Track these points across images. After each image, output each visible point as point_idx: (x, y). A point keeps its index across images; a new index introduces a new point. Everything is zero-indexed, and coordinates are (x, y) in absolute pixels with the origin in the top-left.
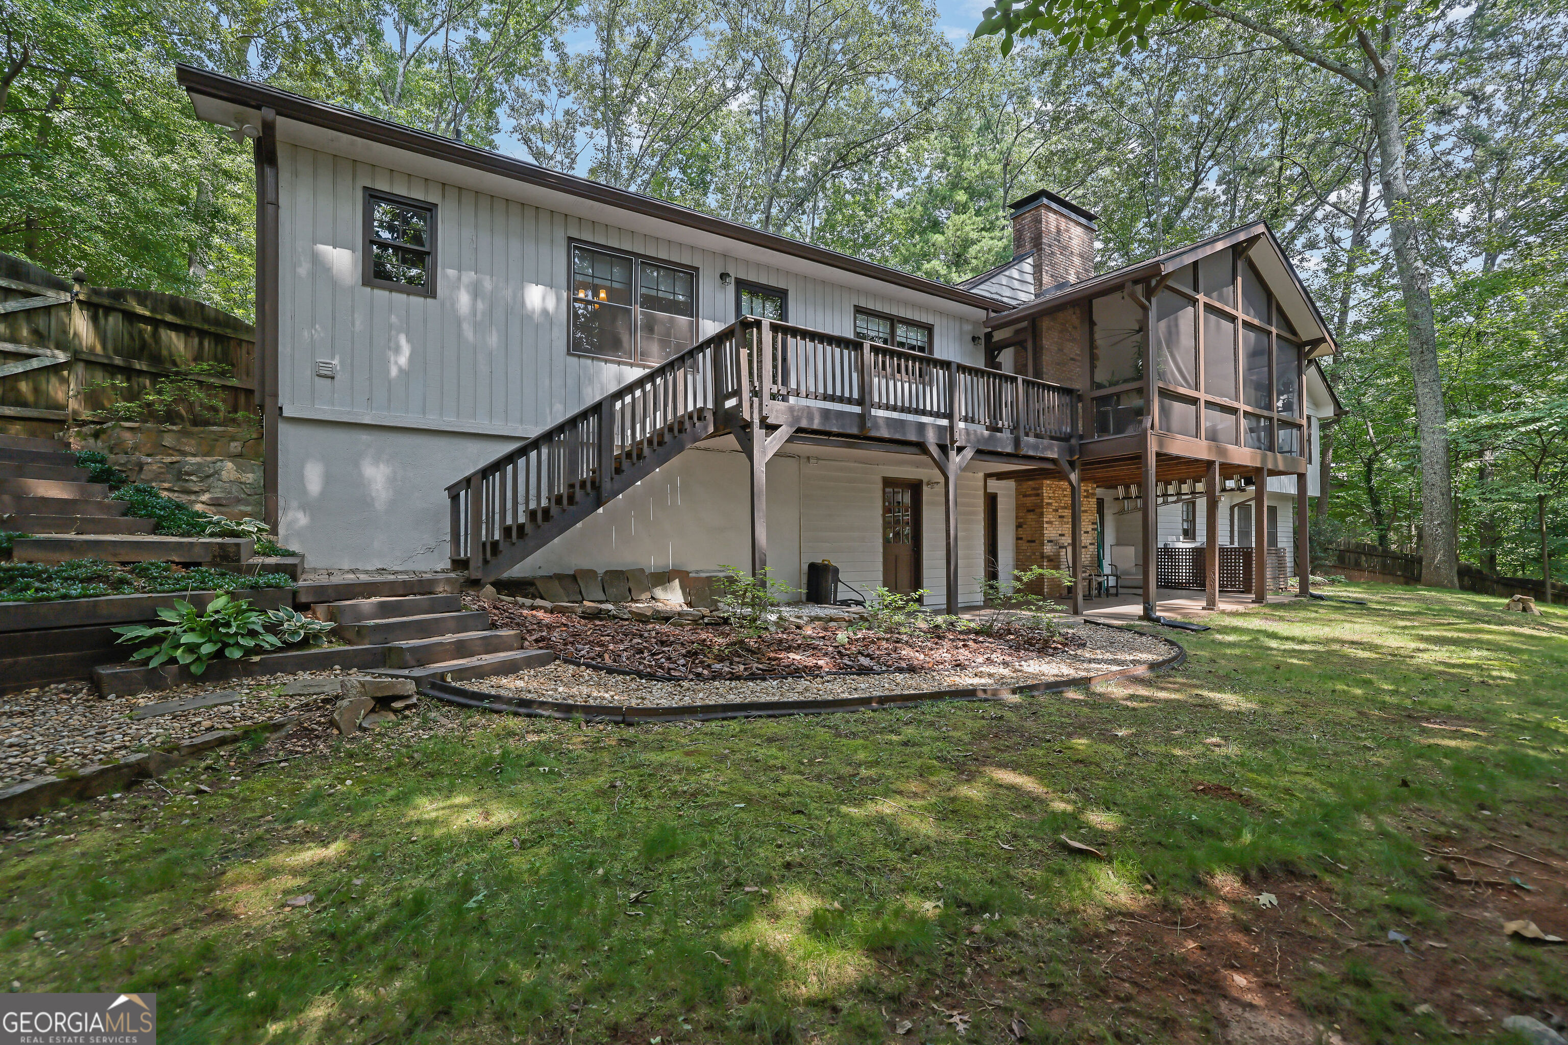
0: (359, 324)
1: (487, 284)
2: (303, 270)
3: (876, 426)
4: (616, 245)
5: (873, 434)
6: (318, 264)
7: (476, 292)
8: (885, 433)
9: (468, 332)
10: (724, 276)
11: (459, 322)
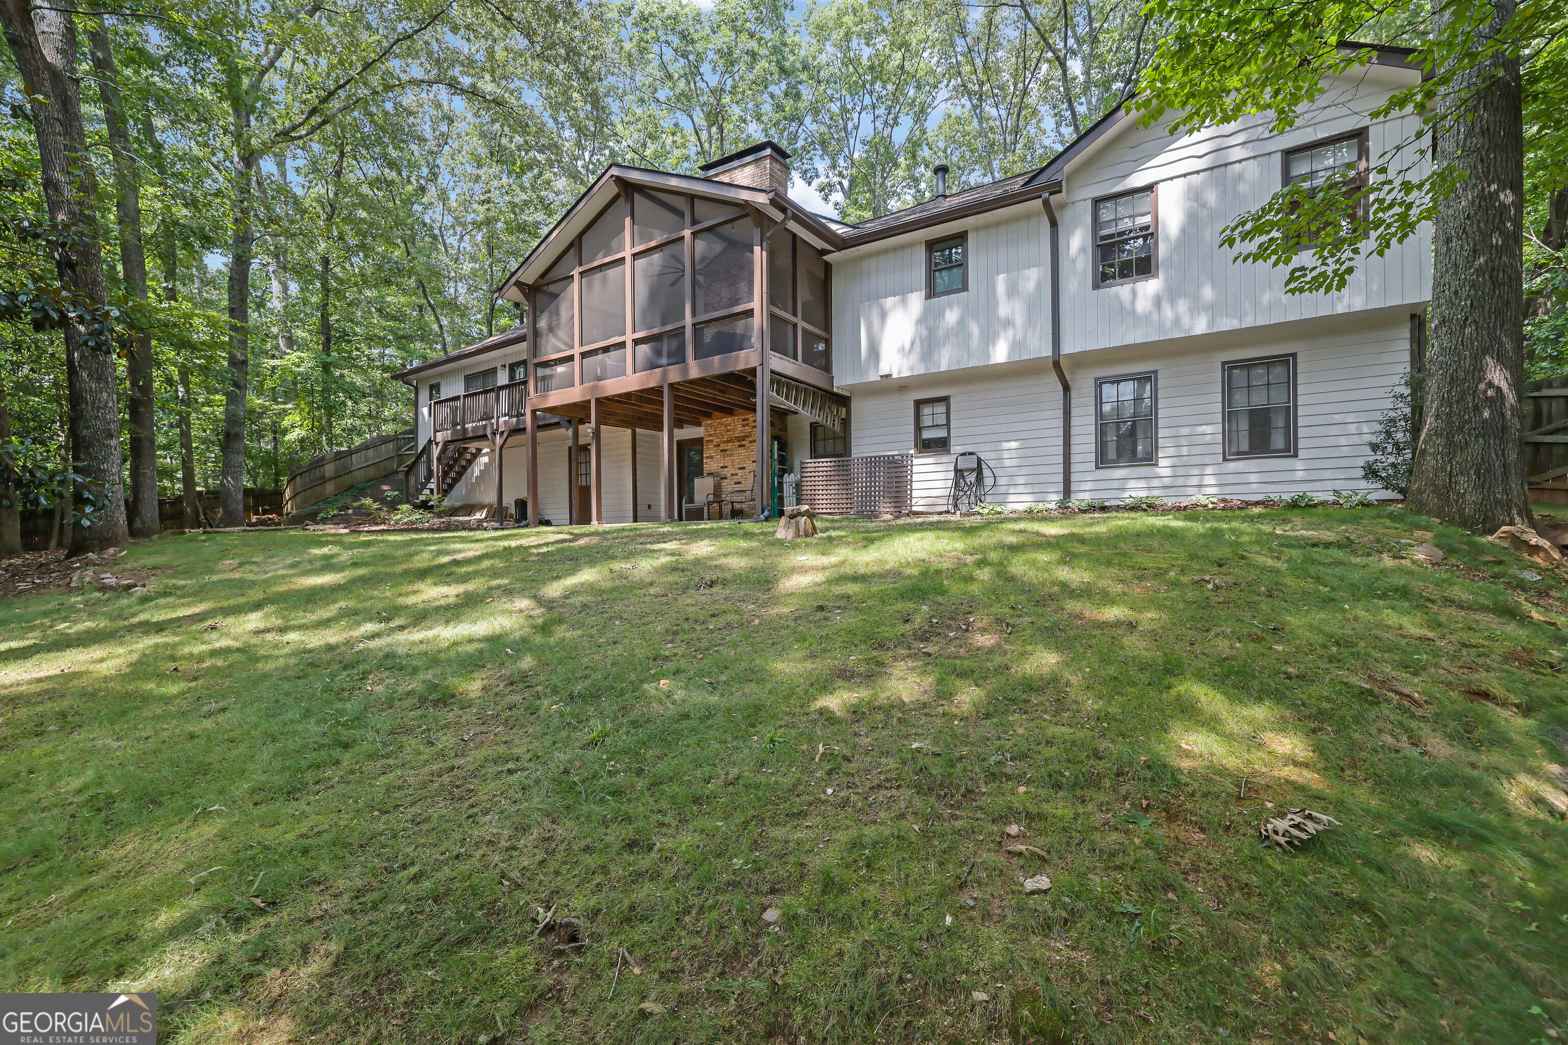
3: (468, 432)
8: (471, 435)
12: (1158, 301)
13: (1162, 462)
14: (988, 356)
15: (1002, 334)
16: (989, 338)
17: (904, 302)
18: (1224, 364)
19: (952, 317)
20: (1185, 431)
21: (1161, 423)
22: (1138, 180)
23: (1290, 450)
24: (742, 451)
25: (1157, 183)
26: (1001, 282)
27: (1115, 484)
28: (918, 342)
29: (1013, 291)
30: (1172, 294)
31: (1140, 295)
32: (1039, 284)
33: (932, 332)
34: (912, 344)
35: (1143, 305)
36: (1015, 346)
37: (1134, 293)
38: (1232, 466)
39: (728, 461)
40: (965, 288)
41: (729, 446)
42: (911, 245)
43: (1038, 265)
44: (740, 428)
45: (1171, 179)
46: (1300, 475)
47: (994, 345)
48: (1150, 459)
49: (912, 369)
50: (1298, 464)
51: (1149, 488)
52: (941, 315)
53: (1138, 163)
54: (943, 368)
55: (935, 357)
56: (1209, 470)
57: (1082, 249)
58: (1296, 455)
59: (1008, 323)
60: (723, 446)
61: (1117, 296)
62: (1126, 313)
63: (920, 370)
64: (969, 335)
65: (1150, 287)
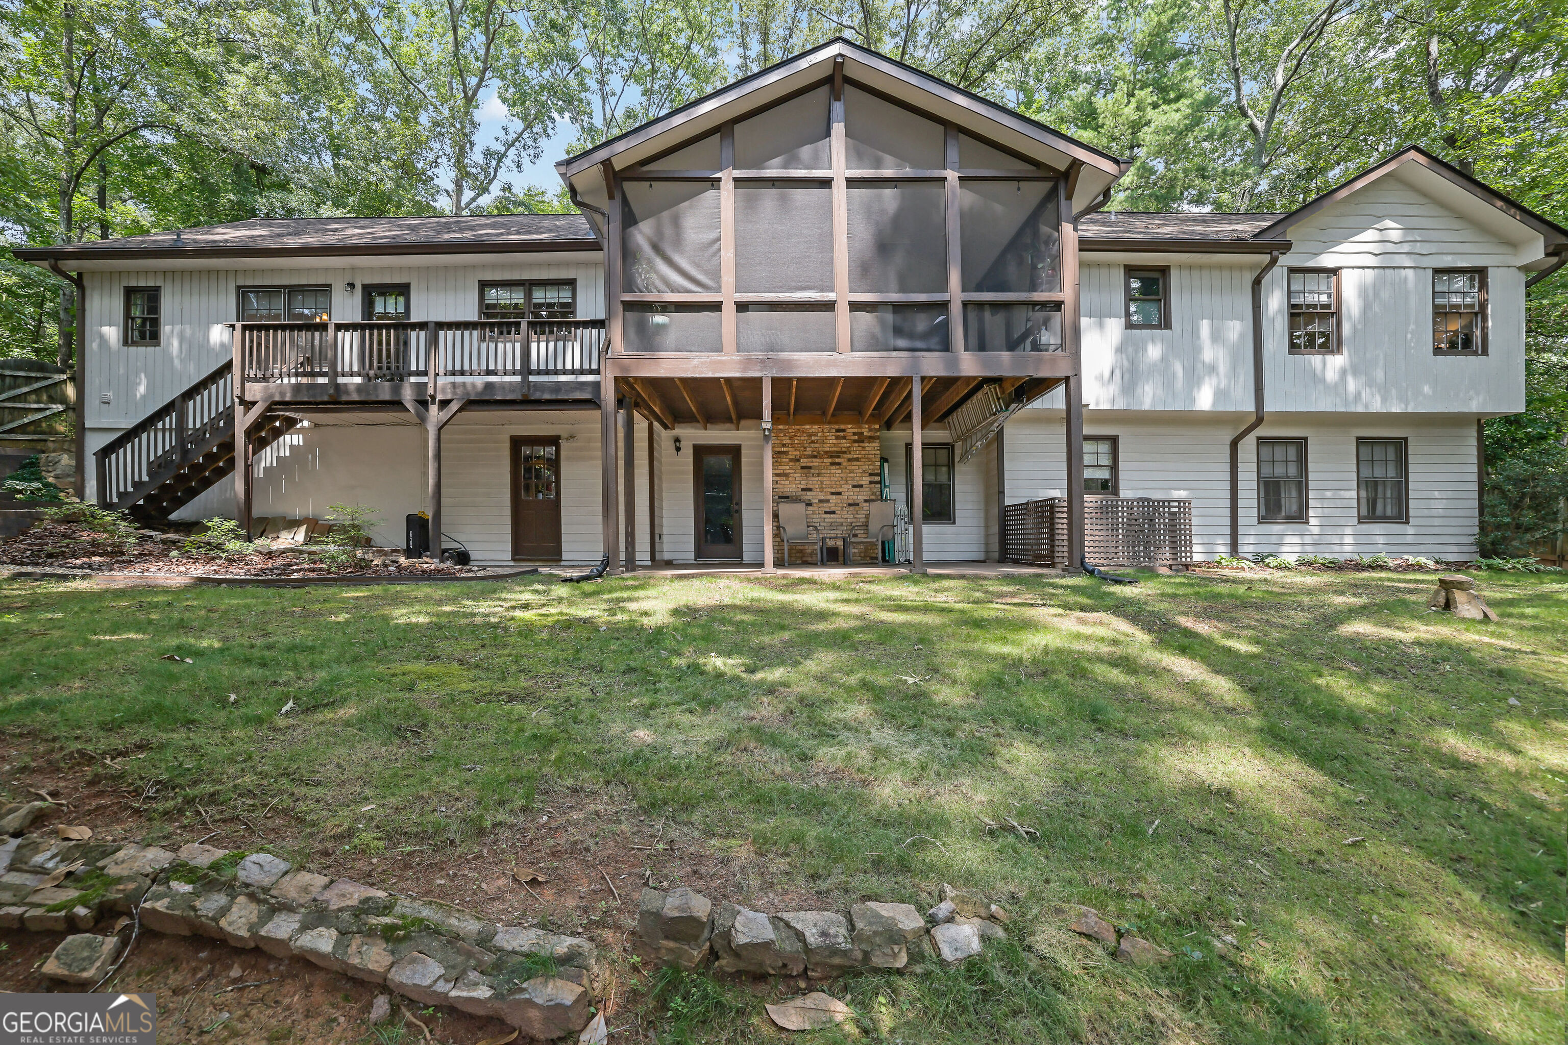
0: (122, 371)
1: (188, 332)
2: (95, 346)
3: (347, 392)
4: (269, 283)
5: (344, 398)
6: (102, 338)
7: (182, 339)
8: (355, 397)
9: (177, 362)
10: (352, 285)
11: (172, 359)
12: (1343, 372)
13: (1312, 521)
14: (1193, 400)
15: (1207, 379)
16: (1193, 380)
17: (1101, 326)
18: (1358, 438)
19: (1154, 352)
20: (1329, 494)
21: (1311, 485)
22: (1327, 261)
23: (1402, 516)
24: (834, 470)
25: (1341, 268)
26: (1205, 327)
27: (1274, 539)
28: (1118, 373)
29: (1217, 337)
30: (1354, 369)
31: (1329, 366)
32: (1242, 336)
33: (1133, 363)
34: (1112, 373)
35: (1331, 375)
36: (1220, 394)
37: (1324, 364)
38: (1365, 527)
39: (813, 482)
40: (1168, 326)
41: (815, 462)
42: (1109, 265)
43: (1241, 319)
44: (832, 440)
45: (1353, 268)
46: (1409, 539)
47: (1199, 388)
48: (1300, 516)
49: (1113, 401)
50: (1410, 530)
51: (1303, 544)
52: (1141, 347)
53: (1328, 244)
54: (1147, 406)
55: (1139, 390)
56: (1348, 530)
57: (1280, 311)
58: (1407, 522)
59: (1212, 369)
60: (803, 463)
61: (1310, 362)
62: (1318, 380)
63: (1120, 405)
64: (1174, 375)
65: (1336, 362)
